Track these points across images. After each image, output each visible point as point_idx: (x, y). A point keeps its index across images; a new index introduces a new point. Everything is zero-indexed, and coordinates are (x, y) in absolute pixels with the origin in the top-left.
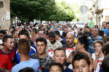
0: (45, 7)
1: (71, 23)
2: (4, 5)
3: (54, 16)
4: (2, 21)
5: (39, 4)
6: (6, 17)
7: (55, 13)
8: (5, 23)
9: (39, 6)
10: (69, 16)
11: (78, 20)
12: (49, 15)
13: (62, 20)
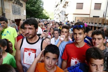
0: (39, 11)
1: (48, 20)
2: (23, 5)
3: (41, 16)
4: (22, 16)
5: (36, 9)
6: (24, 14)
7: (42, 15)
8: (23, 17)
9: (36, 10)
10: (47, 17)
11: (51, 19)
12: (39, 15)
13: (44, 19)
